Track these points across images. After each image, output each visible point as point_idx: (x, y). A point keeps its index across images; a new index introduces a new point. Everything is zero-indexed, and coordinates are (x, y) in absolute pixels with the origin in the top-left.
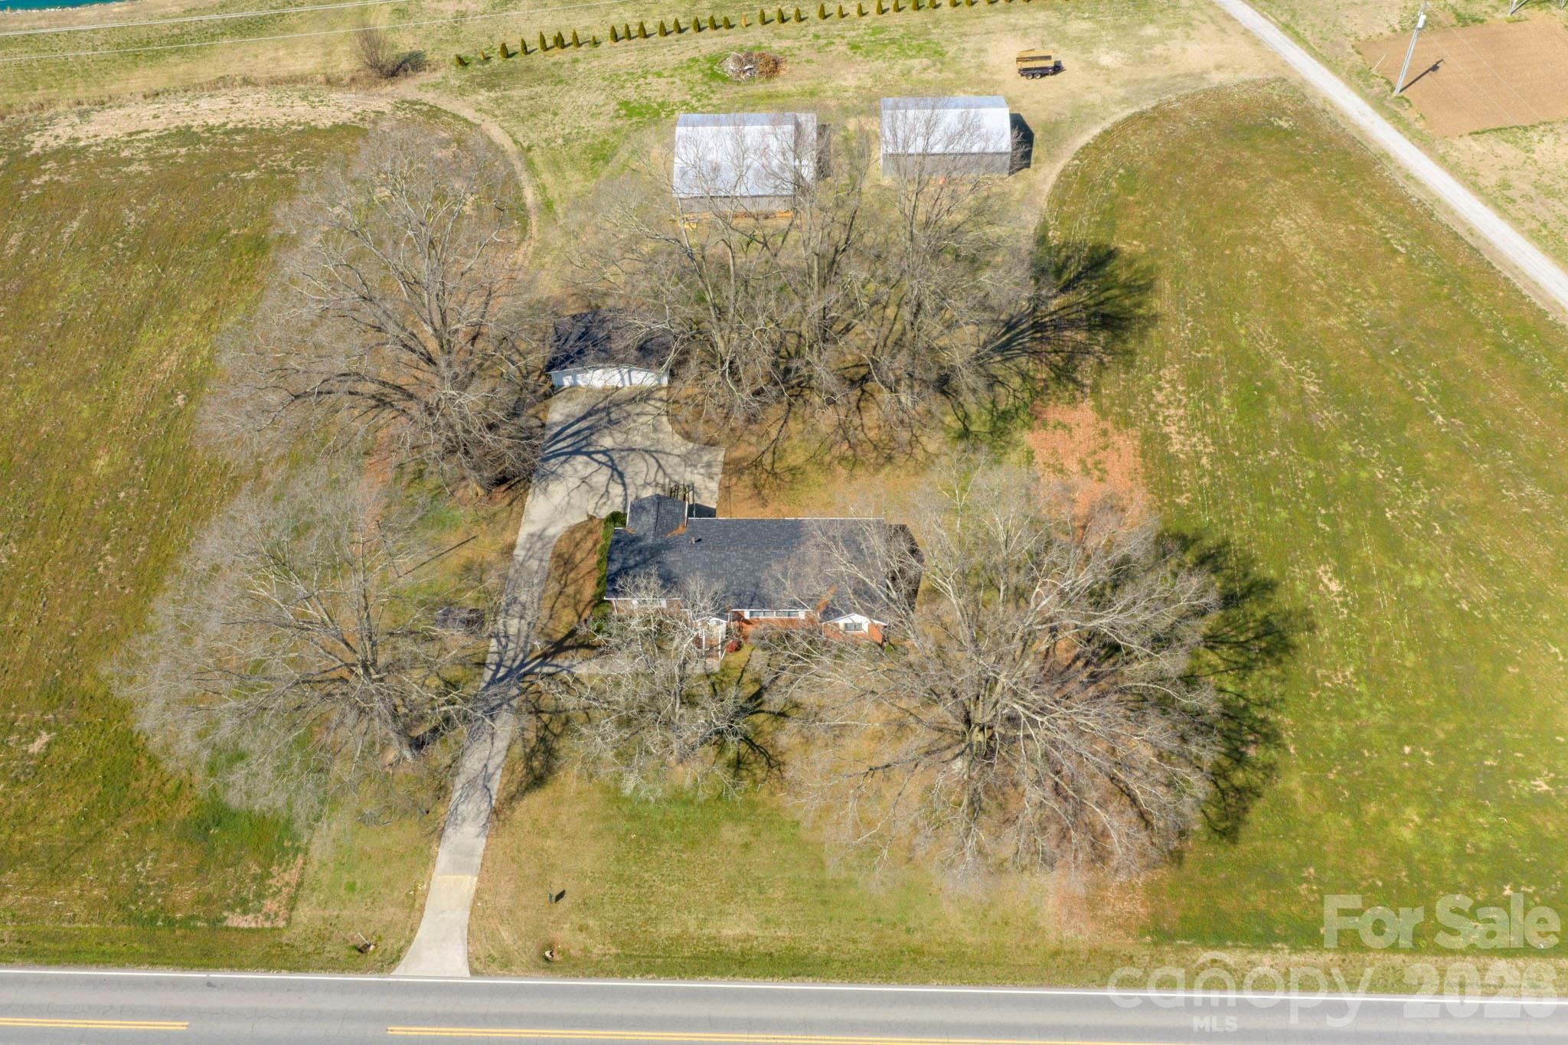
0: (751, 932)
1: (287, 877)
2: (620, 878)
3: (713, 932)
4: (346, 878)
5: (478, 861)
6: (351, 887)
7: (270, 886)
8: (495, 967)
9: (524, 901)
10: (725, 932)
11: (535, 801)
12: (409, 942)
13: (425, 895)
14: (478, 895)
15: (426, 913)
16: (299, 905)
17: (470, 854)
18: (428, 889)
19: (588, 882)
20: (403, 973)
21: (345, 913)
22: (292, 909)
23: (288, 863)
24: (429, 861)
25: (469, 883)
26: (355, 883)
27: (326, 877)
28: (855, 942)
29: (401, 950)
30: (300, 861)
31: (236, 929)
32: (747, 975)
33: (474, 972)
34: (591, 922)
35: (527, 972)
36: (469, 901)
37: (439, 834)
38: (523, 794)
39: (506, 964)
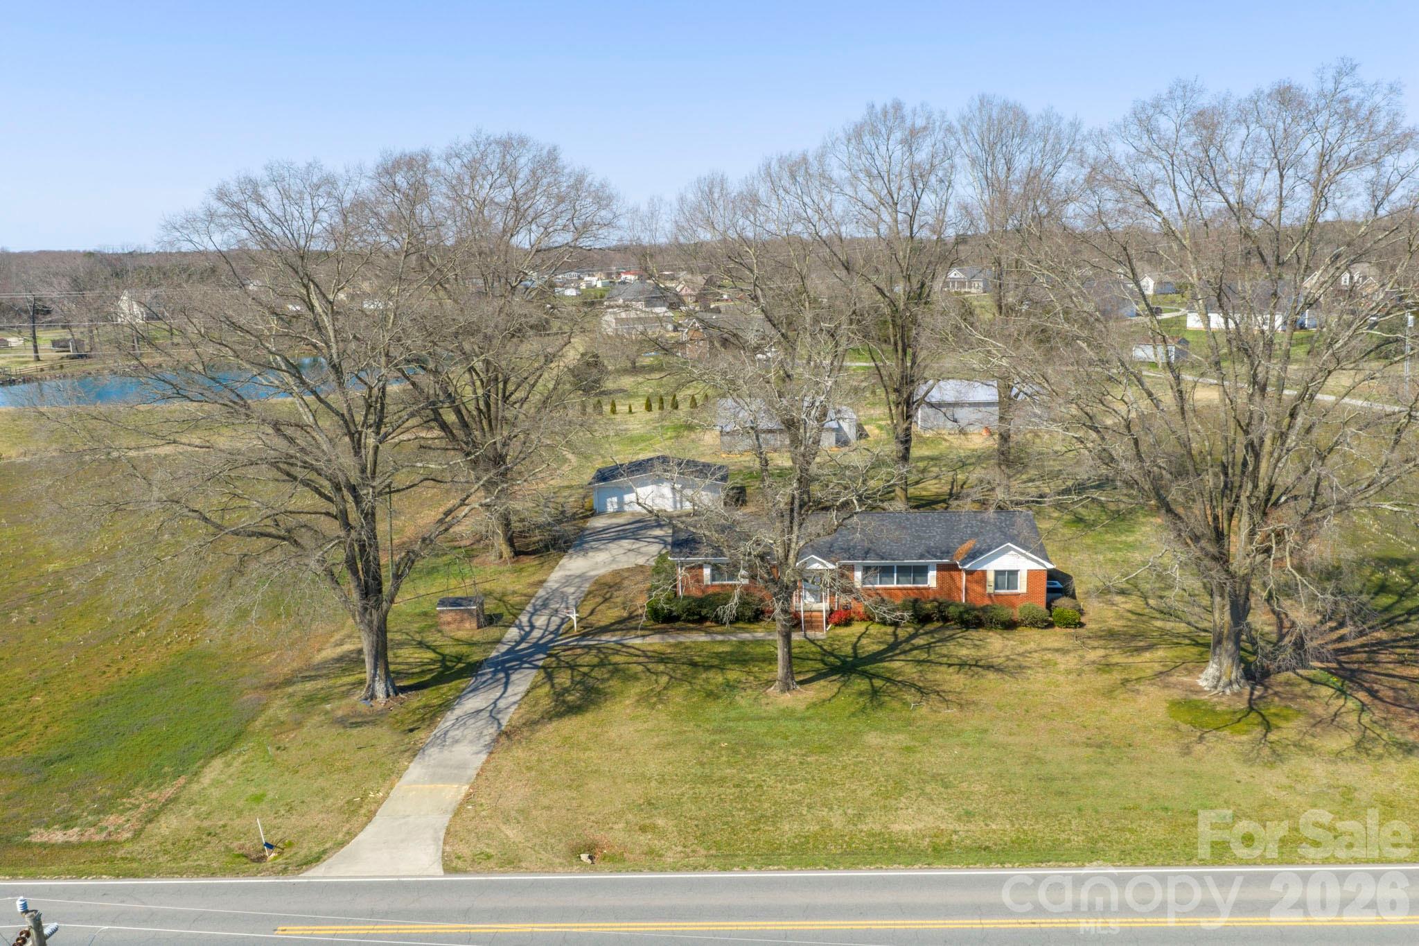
0: (943, 827)
1: (154, 795)
2: (707, 780)
3: (877, 828)
4: (252, 790)
5: (472, 773)
6: (258, 799)
7: (123, 804)
8: (491, 863)
9: (546, 802)
10: (896, 828)
11: (569, 725)
12: (342, 844)
13: (379, 803)
14: (468, 798)
15: (378, 819)
16: (162, 819)
17: (462, 766)
18: (384, 798)
19: (653, 784)
20: (317, 874)
21: (237, 821)
22: (150, 821)
23: (159, 785)
24: (391, 774)
25: (455, 792)
26: (264, 795)
27: (215, 793)
28: (1132, 831)
29: (325, 852)
30: (182, 780)
31: (43, 845)
32: (952, 862)
33: (449, 869)
34: (660, 822)
35: (549, 868)
36: (455, 805)
37: (415, 752)
38: (550, 719)
39: (511, 862)
